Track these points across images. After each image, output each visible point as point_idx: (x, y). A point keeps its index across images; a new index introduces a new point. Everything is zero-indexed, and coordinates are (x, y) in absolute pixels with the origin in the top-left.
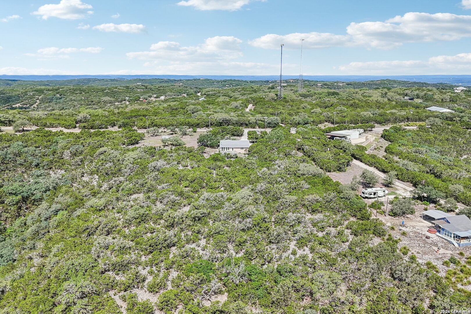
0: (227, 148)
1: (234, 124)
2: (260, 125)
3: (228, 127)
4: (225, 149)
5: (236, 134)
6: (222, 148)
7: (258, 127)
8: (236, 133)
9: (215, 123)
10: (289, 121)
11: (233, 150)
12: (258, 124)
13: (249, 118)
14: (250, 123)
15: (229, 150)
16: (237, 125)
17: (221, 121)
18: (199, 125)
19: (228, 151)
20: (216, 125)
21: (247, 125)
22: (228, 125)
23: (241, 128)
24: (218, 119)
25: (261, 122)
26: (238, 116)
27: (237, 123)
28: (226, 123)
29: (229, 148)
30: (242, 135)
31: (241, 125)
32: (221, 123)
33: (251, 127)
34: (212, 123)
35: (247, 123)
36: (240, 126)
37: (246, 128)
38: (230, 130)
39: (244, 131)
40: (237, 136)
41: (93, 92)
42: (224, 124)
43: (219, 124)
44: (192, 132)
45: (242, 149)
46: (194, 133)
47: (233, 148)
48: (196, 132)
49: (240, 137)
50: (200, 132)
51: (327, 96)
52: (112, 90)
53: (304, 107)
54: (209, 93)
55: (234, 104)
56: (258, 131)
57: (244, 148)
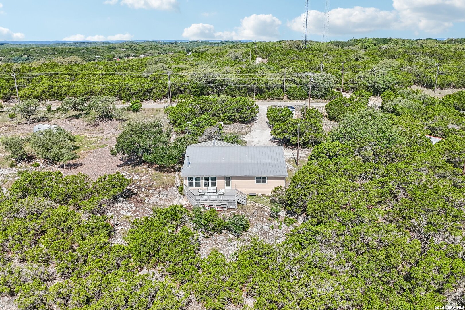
0: (206, 179)
1: (231, 89)
2: (291, 91)
3: (219, 98)
4: (202, 182)
5: (238, 117)
6: (191, 178)
7: (286, 97)
8: (237, 115)
9: (189, 88)
10: (349, 82)
11: (228, 185)
12: (286, 90)
13: (267, 77)
14: (269, 89)
15: (213, 184)
16: (238, 94)
17: (202, 83)
18: (152, 94)
19: (210, 188)
20: (190, 93)
21: (261, 92)
22: (218, 94)
23: (248, 99)
24: (194, 79)
25: (294, 85)
26: (240, 72)
27: (238, 89)
28: (213, 88)
29: (213, 179)
30: (252, 120)
31: (249, 91)
32: (203, 88)
33: (272, 98)
34: (182, 88)
35: (263, 87)
36: (245, 96)
37: (259, 99)
38: (223, 105)
39: (258, 108)
40: (241, 122)
41: (68, 52)
42: (210, 90)
43: (196, 91)
44: (129, 110)
45: (261, 181)
46: (133, 113)
47: (228, 179)
48: (138, 110)
49: (250, 125)
50: (149, 110)
51: (375, 45)
52: (89, 50)
53: (359, 58)
54: (200, 50)
55: (233, 53)
56: (291, 108)
57: (268, 177)
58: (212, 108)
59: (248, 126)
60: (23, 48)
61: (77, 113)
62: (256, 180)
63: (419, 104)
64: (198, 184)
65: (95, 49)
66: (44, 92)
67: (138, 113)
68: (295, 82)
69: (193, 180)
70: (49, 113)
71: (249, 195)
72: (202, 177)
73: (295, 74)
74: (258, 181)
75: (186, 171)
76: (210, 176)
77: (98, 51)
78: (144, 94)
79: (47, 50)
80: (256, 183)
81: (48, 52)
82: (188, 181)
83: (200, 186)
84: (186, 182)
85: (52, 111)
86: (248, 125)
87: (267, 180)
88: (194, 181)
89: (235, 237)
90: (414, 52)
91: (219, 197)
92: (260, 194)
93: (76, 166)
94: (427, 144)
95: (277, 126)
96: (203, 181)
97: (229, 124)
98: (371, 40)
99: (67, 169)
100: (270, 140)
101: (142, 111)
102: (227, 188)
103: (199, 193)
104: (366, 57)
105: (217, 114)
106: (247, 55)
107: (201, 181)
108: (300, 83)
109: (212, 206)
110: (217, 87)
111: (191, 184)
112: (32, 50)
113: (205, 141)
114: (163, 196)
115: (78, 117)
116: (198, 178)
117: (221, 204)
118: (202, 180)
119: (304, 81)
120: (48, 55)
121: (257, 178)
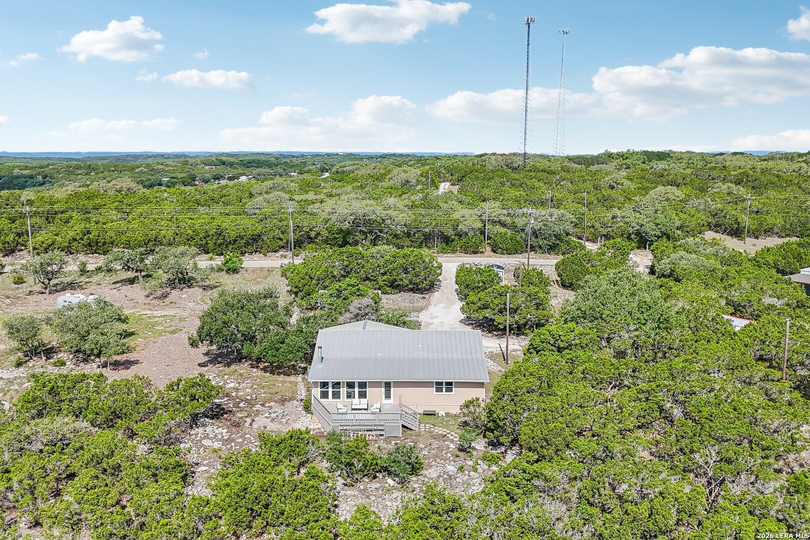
0: (350, 385)
1: (396, 236)
2: (498, 239)
3: (374, 250)
4: (344, 391)
5: (407, 282)
6: (324, 385)
7: (489, 249)
8: (405, 279)
9: (325, 233)
10: (597, 225)
11: (388, 396)
12: (489, 238)
13: (456, 216)
14: (460, 235)
15: (363, 395)
16: (408, 243)
17: (346, 226)
18: (260, 243)
19: (356, 402)
20: (326, 241)
21: (447, 240)
22: (374, 243)
23: (425, 251)
24: (334, 218)
25: (503, 230)
26: (412, 207)
27: (408, 235)
28: (365, 233)
29: (363, 385)
30: (431, 287)
31: (427, 239)
32: (348, 233)
33: (466, 251)
34: (313, 234)
35: (450, 233)
36: (420, 247)
37: (443, 251)
38: (381, 262)
39: (440, 267)
40: (412, 290)
41: (113, 171)
42: (359, 237)
43: (336, 238)
44: (220, 270)
45: (444, 389)
46: (227, 276)
47: (388, 385)
48: (235, 271)
49: (427, 296)
50: (254, 270)
51: (644, 163)
52: (151, 168)
53: (615, 185)
54: (345, 169)
55: (399, 175)
56: (498, 268)
57: (455, 382)
58: (363, 267)
59: (424, 298)
60: (35, 164)
61: (131, 274)
62: (435, 389)
63: (713, 263)
64: (336, 395)
65: (162, 167)
66: (75, 240)
67: (235, 275)
68: (504, 225)
69: (328, 388)
70: (82, 275)
71: (424, 414)
72: (343, 382)
73: (505, 212)
74: (439, 390)
75: (317, 371)
76: (356, 381)
77: (166, 169)
78: (247, 244)
79: (78, 169)
80: (435, 393)
81: (79, 172)
82: (319, 389)
83: (340, 398)
84: (317, 392)
85: (88, 271)
86: (424, 296)
87: (453, 389)
88: (330, 390)
89: (398, 485)
90: (710, 176)
91: (372, 417)
92: (442, 413)
93: (128, 364)
94: (725, 329)
95: (472, 297)
96: (345, 388)
97: (391, 293)
98: (637, 153)
99: (113, 369)
100: (461, 321)
101: (242, 271)
102: (385, 401)
103: (338, 409)
104: (627, 183)
105: (372, 276)
106: (424, 179)
107: (341, 389)
108: (514, 227)
109: (360, 433)
110: (371, 232)
111: (325, 395)
112: (51, 167)
113: (350, 322)
114: (277, 416)
115: (132, 281)
116: (337, 385)
117: (375, 428)
118: (343, 387)
119: (520, 222)
120: (79, 177)
121: (437, 383)
